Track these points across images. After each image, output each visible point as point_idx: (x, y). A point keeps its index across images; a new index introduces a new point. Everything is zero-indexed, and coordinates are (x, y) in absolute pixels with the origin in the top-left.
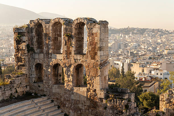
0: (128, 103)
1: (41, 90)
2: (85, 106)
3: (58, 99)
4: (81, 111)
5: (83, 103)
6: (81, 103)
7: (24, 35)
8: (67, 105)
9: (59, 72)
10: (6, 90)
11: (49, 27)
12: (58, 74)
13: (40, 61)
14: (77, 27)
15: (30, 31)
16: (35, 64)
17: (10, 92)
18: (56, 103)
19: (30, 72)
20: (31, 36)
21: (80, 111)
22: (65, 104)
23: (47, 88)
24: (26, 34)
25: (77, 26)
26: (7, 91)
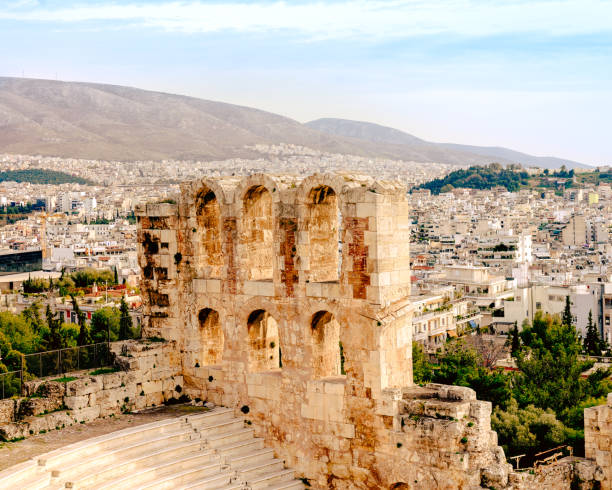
0: (467, 434)
1: (217, 391)
2: (340, 438)
3: (263, 419)
4: (331, 454)
5: (335, 429)
6: (328, 429)
7: (165, 226)
8: (288, 437)
9: (268, 335)
10: (108, 387)
11: (234, 202)
12: (264, 341)
13: (211, 302)
14: (315, 201)
15: (182, 214)
16: (197, 312)
17: (122, 395)
18: (258, 430)
19: (185, 336)
20: (185, 226)
21: (328, 455)
22: (284, 434)
23: (232, 383)
24: (169, 222)
25: (315, 198)
26: (112, 392)
